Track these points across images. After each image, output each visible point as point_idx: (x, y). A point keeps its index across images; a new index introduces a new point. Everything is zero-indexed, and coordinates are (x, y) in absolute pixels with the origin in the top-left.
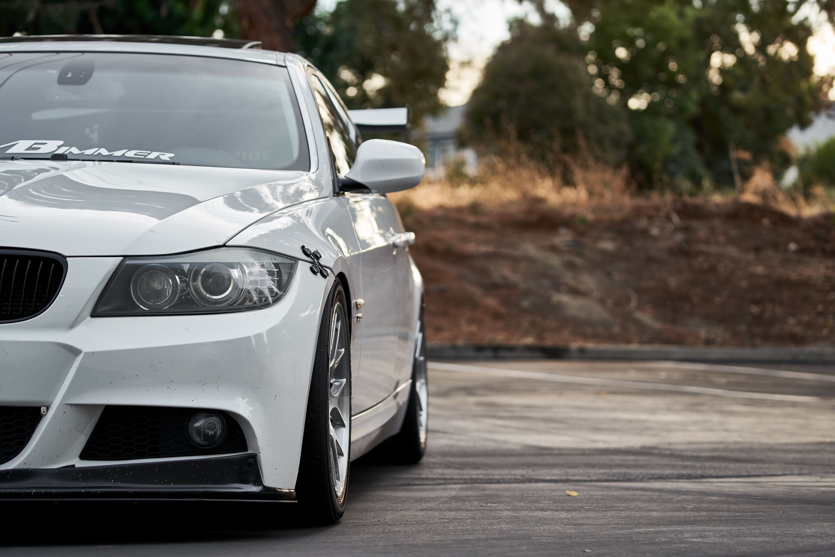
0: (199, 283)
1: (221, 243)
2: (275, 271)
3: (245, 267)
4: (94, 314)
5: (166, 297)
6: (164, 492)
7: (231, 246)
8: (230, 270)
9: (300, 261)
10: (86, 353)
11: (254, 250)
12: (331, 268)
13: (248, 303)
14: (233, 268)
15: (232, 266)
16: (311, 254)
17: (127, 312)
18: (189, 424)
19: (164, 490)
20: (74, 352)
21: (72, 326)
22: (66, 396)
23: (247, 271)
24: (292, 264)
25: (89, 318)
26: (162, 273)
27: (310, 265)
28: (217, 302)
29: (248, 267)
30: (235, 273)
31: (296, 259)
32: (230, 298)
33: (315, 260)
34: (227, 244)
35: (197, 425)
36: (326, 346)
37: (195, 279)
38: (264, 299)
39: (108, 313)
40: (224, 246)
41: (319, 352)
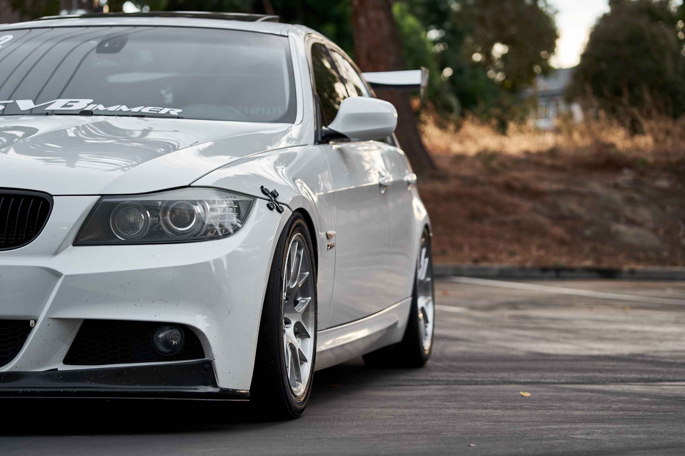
0: (168, 218)
1: (187, 184)
2: (234, 207)
3: (207, 204)
4: (76, 243)
5: (139, 229)
6: (130, 392)
7: (195, 186)
8: (194, 206)
9: (258, 199)
10: (66, 276)
11: (215, 190)
12: (287, 205)
13: (209, 234)
14: (196, 204)
15: (195, 203)
16: (269, 193)
17: (104, 242)
18: (154, 335)
19: (130, 390)
20: (57, 275)
21: (56, 253)
22: (50, 310)
23: (208, 207)
24: (251, 201)
25: (71, 246)
26: (136, 209)
27: (267, 202)
28: (183, 233)
29: (209, 204)
30: (198, 209)
31: (255, 198)
32: (194, 229)
33: (272, 198)
34: (192, 185)
35: (161, 336)
36: (279, 270)
37: (165, 214)
38: (224, 231)
39: (87, 242)
40: (189, 186)
41: (273, 275)
